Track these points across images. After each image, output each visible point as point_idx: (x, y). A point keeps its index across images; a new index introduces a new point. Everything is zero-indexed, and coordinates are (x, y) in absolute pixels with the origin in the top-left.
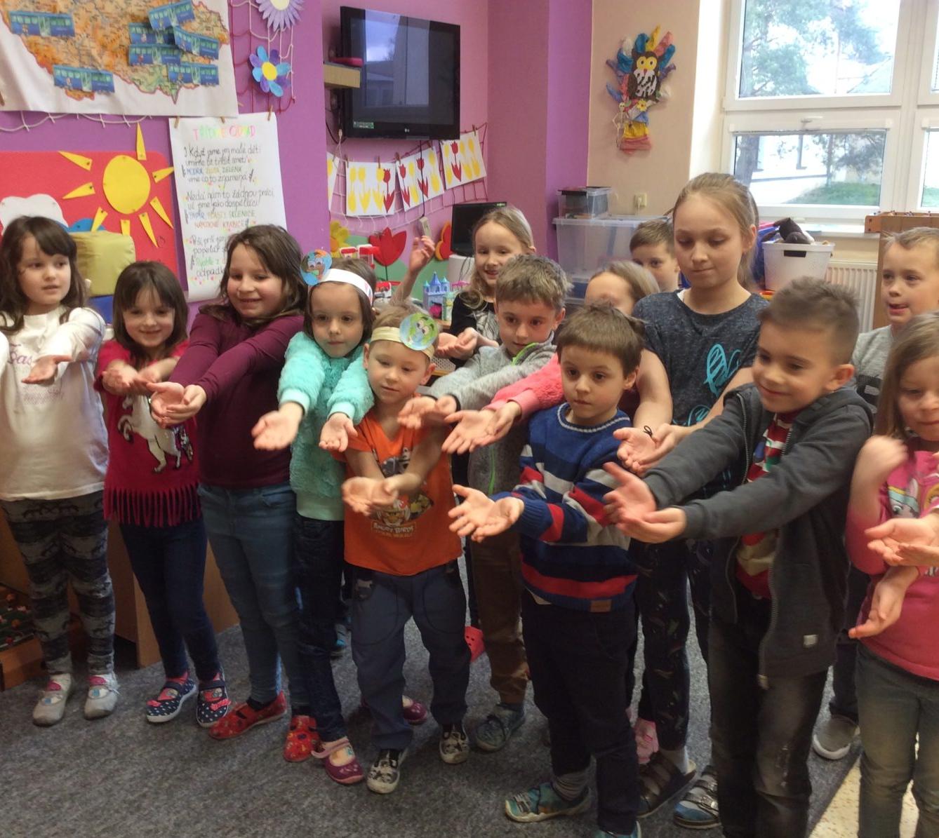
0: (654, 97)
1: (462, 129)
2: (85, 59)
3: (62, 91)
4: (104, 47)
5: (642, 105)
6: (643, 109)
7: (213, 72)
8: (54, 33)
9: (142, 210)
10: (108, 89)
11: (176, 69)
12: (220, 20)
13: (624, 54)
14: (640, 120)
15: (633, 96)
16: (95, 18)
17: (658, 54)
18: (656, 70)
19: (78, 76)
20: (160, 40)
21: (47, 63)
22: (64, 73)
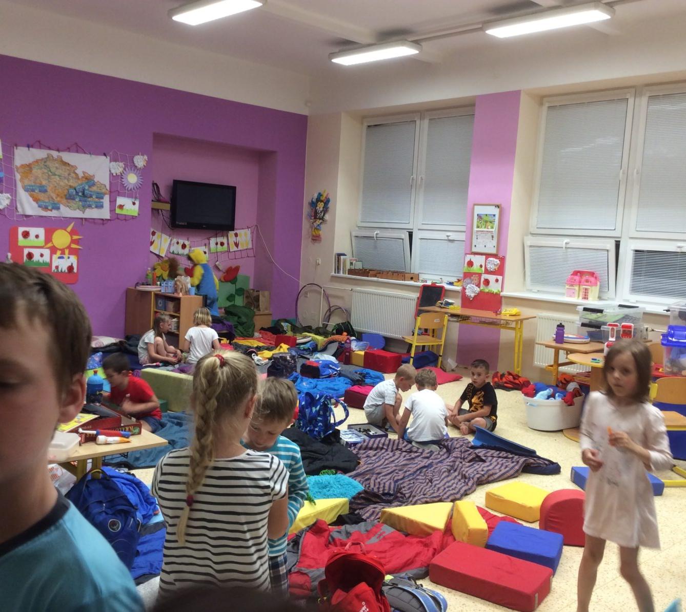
0: (322, 219)
1: (235, 228)
2: (50, 199)
3: (40, 209)
4: (58, 195)
5: (318, 222)
6: (319, 223)
7: (101, 204)
8: (40, 191)
9: (66, 248)
10: (58, 208)
11: (85, 203)
12: (105, 187)
13: (314, 200)
14: (318, 227)
15: (315, 218)
16: (56, 187)
17: (325, 202)
18: (323, 208)
19: (47, 204)
20: (80, 194)
21: (36, 200)
22: (42, 203)
